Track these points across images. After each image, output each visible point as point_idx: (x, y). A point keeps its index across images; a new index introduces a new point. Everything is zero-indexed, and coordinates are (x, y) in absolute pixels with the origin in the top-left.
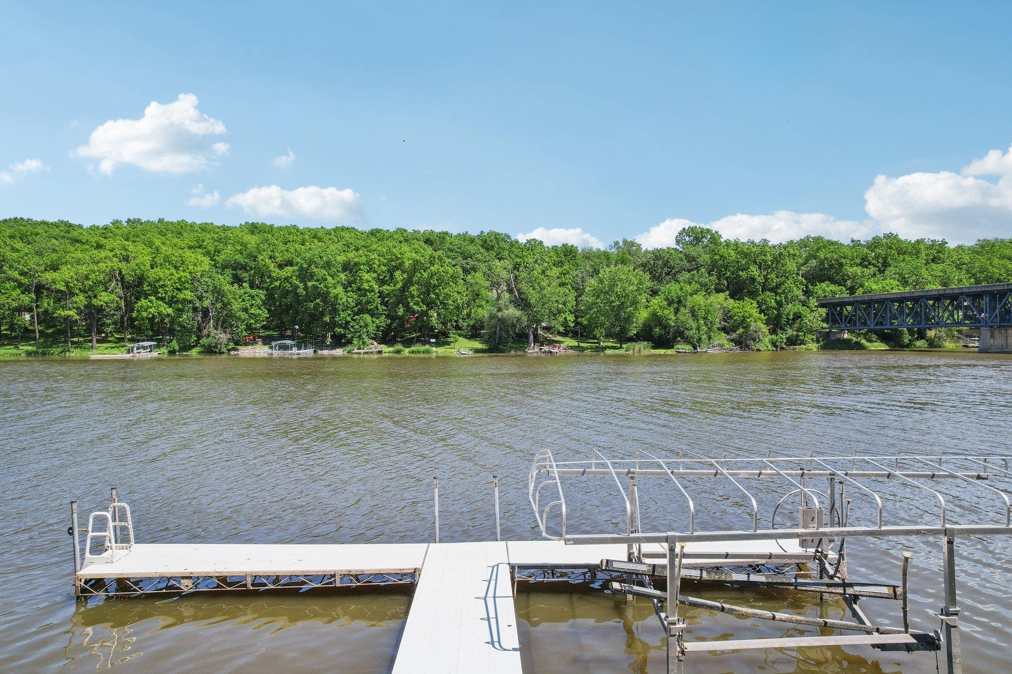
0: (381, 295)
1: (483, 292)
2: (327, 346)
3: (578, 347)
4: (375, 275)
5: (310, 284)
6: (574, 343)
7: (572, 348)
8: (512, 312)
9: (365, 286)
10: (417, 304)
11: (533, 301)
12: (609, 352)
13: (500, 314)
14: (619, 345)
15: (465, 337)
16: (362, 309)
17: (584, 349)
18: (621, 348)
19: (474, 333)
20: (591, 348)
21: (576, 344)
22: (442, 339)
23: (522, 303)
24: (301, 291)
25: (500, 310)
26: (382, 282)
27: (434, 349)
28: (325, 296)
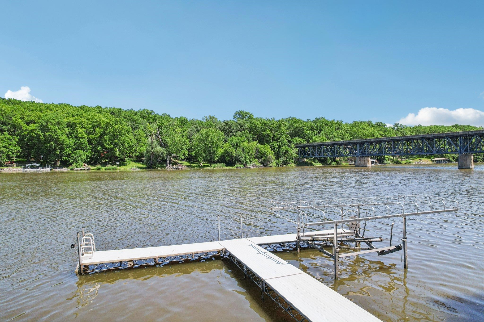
0: (89, 140)
1: (143, 139)
2: (58, 166)
3: (191, 166)
4: (85, 130)
5: (47, 134)
6: (188, 164)
7: (188, 166)
8: (159, 149)
9: (80, 135)
10: (108, 144)
11: (169, 144)
12: (206, 168)
13: (153, 150)
14: (210, 165)
15: (134, 161)
16: (78, 147)
17: (193, 167)
18: (210, 166)
19: (139, 159)
20: (197, 166)
21: (190, 165)
22: (122, 162)
23: (164, 145)
24: (42, 138)
25: (153, 148)
26: (89, 133)
27: (118, 167)
28: (56, 141)
